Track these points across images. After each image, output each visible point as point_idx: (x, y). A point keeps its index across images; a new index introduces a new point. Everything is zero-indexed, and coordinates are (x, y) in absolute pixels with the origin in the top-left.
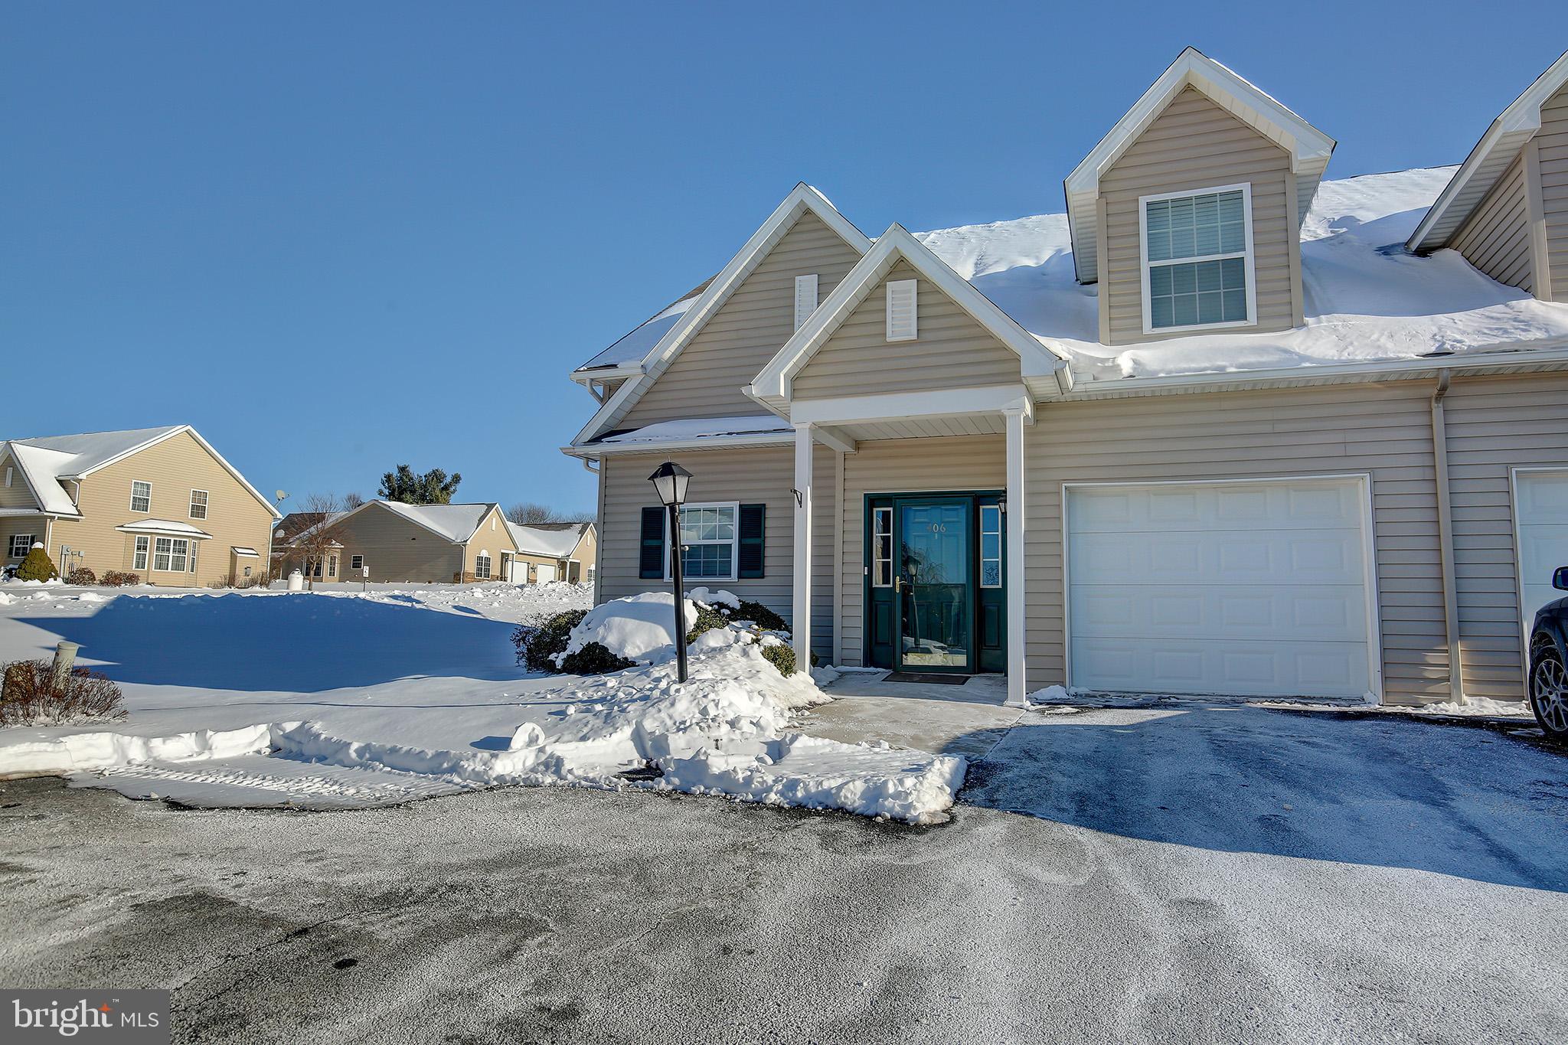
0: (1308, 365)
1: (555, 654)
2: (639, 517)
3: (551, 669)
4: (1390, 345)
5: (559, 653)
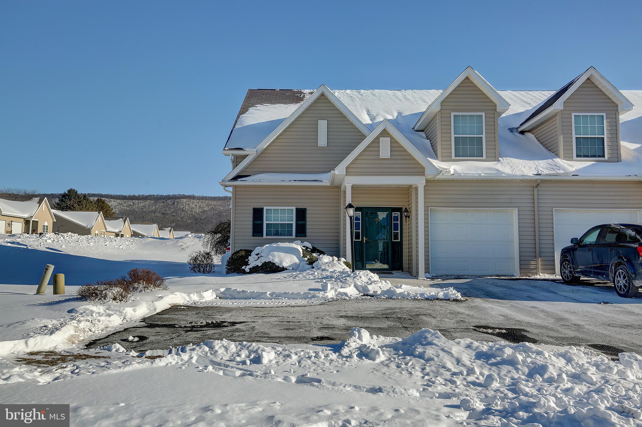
0: (504, 175)
1: (245, 266)
2: (252, 212)
3: (244, 272)
4: (525, 170)
5: (246, 266)
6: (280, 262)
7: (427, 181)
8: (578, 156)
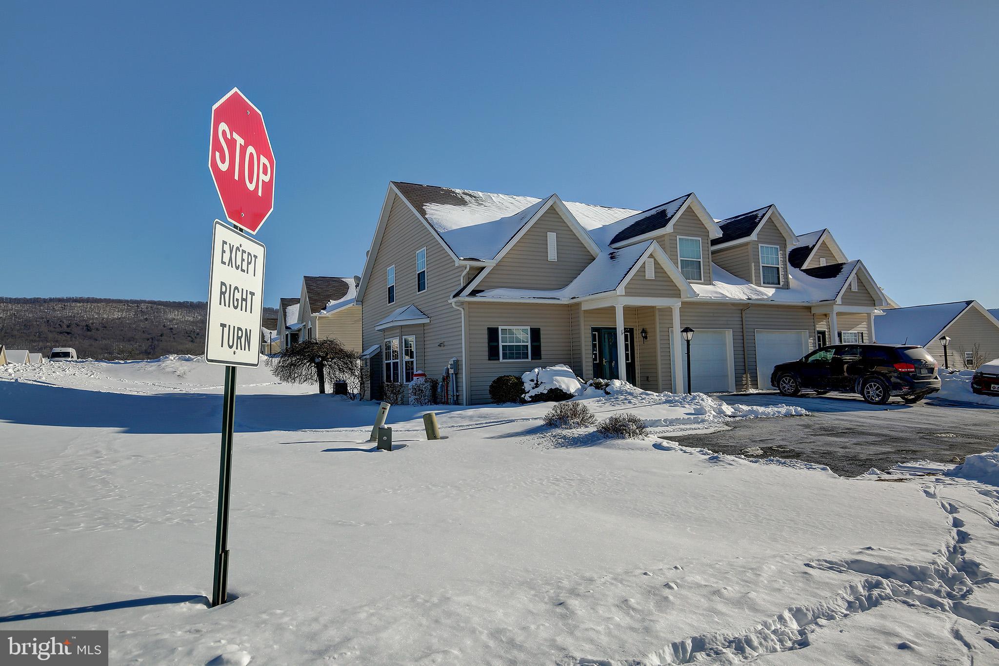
1: (522, 395)
4: (739, 295)
6: (567, 388)
7: (683, 303)
8: (764, 283)
